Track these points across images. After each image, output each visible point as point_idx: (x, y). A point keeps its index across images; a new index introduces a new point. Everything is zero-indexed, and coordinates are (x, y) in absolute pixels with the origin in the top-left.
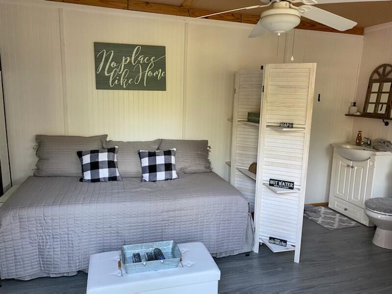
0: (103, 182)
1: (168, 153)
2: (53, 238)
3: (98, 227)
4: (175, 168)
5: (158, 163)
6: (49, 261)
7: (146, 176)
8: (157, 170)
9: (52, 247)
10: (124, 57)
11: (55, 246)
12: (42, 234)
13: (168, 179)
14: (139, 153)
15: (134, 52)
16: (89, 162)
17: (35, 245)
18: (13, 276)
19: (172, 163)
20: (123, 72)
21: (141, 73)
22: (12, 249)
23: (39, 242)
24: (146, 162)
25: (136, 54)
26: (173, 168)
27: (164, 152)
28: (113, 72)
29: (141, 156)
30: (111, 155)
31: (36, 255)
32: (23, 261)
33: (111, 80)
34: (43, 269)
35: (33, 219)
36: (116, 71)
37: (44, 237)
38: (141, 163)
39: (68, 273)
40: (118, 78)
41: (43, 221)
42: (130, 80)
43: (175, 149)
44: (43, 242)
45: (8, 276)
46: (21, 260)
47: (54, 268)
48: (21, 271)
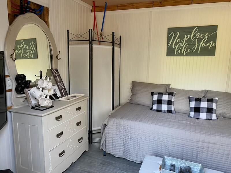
0: (163, 112)
1: (211, 101)
2: (130, 139)
3: (155, 139)
4: (215, 112)
5: (201, 106)
6: (127, 151)
7: (192, 114)
8: (200, 111)
9: (129, 143)
10: (186, 35)
11: (131, 143)
12: (125, 135)
13: (208, 119)
14: (189, 98)
15: (193, 31)
16: (157, 99)
17: (121, 139)
18: (111, 152)
19: (213, 108)
20: (184, 45)
21: (197, 45)
22: (112, 138)
23: (123, 139)
24: (193, 104)
25: (194, 32)
26: (213, 111)
27: (207, 99)
28: (178, 45)
29: (190, 100)
30: (170, 97)
31: (122, 145)
32: (116, 146)
33: (176, 50)
34: (124, 154)
35: (122, 125)
36: (180, 45)
37: (126, 137)
38: (190, 105)
39: (136, 161)
40: (180, 49)
41: (126, 128)
42: (189, 50)
43: (217, 99)
44: (125, 139)
45: (109, 152)
46: (115, 146)
47: (129, 155)
48: (114, 151)
